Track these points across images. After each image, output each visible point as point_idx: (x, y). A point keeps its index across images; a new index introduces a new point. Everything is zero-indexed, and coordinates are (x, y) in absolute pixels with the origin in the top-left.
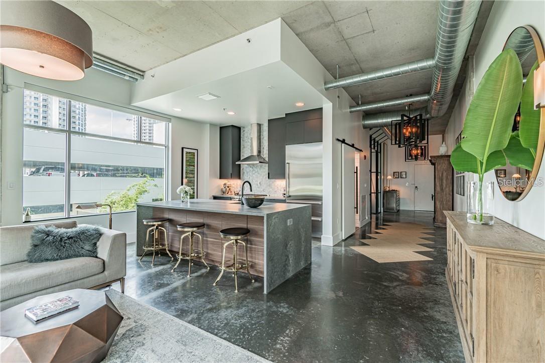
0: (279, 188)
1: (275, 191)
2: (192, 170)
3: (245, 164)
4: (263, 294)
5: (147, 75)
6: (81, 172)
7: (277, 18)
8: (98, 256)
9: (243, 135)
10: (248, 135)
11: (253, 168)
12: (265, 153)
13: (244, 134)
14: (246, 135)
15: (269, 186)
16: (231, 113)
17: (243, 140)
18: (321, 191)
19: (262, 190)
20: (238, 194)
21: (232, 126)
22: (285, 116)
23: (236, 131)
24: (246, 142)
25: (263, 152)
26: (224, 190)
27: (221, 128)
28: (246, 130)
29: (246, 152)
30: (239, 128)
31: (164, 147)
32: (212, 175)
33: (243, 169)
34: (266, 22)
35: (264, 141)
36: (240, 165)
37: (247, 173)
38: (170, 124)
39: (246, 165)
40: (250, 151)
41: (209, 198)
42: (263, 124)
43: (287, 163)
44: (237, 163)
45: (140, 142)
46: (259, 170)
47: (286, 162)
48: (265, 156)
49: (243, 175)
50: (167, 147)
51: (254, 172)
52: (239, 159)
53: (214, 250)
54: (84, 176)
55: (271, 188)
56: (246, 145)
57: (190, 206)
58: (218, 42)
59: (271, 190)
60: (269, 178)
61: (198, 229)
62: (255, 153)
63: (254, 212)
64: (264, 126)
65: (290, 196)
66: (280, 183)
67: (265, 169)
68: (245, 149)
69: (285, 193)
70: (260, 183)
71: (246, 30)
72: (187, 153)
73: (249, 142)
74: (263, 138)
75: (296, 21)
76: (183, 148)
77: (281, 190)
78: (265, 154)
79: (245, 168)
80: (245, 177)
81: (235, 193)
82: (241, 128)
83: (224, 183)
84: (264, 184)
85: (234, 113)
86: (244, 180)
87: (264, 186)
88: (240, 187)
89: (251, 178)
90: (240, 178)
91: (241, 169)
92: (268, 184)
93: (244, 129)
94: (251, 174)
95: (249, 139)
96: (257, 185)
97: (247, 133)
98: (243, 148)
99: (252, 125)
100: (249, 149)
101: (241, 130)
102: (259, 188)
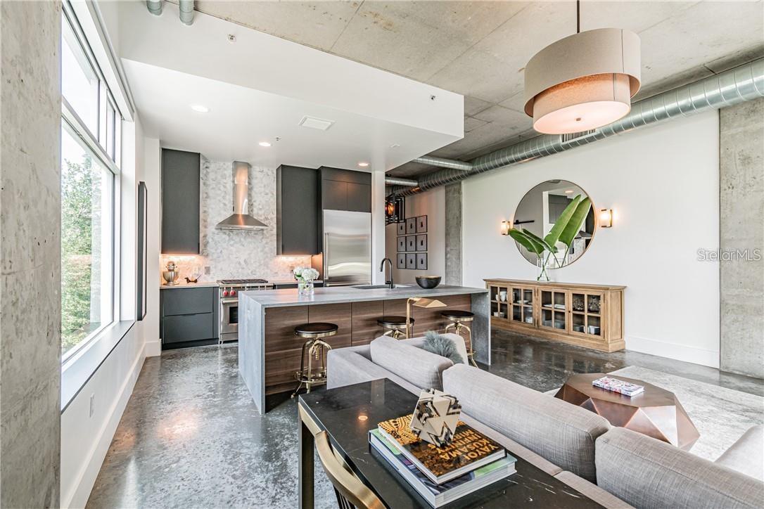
1: (276, 273)
9: (205, 175)
10: (219, 177)
11: (229, 235)
13: (208, 173)
14: (212, 176)
19: (250, 272)
22: (318, 169)
27: (166, 152)
33: (205, 236)
37: (216, 244)
40: (225, 206)
43: (326, 233)
46: (242, 239)
49: (205, 246)
55: (268, 267)
56: (211, 193)
59: (269, 271)
70: (245, 261)
80: (212, 250)
81: (188, 281)
82: (201, 161)
83: (170, 262)
84: (252, 261)
85: (269, 145)
86: (207, 255)
87: (254, 265)
88: (199, 269)
89: (224, 251)
90: (199, 253)
91: (201, 235)
92: (262, 262)
93: (208, 165)
94: (225, 245)
95: (219, 183)
96: (240, 263)
97: (216, 172)
98: (206, 198)
99: (235, 162)
100: (220, 201)
101: (201, 165)
102: (243, 268)
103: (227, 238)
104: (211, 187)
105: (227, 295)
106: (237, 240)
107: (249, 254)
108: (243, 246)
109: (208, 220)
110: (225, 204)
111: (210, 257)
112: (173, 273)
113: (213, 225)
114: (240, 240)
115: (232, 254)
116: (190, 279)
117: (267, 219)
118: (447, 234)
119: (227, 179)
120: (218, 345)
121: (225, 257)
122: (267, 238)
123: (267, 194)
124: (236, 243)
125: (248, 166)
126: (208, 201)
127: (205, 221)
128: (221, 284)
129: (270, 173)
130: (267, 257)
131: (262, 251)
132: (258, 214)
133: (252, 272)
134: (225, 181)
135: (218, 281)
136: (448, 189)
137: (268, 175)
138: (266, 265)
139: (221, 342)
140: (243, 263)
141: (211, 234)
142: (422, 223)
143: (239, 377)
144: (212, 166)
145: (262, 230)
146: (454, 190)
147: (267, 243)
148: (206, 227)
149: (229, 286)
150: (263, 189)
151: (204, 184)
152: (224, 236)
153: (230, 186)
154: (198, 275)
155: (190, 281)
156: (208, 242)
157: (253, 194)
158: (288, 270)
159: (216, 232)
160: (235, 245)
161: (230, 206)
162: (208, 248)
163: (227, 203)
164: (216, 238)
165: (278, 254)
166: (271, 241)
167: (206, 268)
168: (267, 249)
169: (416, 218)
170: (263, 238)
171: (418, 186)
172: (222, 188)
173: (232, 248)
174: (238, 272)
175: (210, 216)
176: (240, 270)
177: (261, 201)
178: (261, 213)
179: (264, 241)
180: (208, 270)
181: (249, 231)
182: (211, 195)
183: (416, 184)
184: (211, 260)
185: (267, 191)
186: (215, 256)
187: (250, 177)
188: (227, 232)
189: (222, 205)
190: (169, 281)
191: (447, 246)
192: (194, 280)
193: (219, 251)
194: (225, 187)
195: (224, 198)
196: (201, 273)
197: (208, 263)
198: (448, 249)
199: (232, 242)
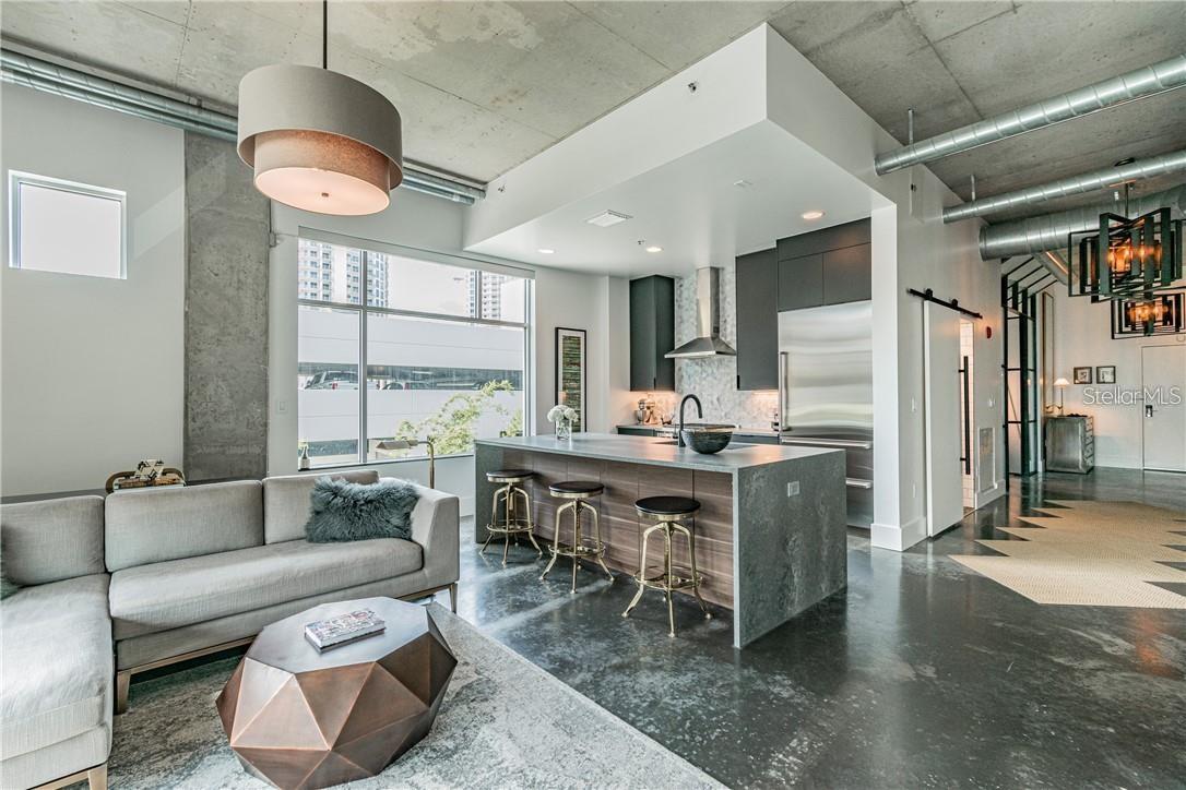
0: (764, 410)
1: (755, 417)
2: (576, 374)
3: (685, 358)
4: (732, 650)
5: (492, 189)
6: (381, 381)
7: (759, 24)
8: (413, 538)
9: (680, 296)
11: (702, 366)
12: (729, 331)
13: (681, 292)
14: (685, 294)
16: (654, 250)
17: (679, 306)
18: (870, 417)
19: (723, 414)
20: (669, 423)
21: (656, 276)
22: (775, 246)
23: (664, 286)
24: (687, 310)
25: (725, 329)
26: (640, 413)
27: (633, 283)
28: (686, 283)
29: (686, 332)
30: (671, 281)
31: (522, 329)
32: (616, 384)
33: (680, 369)
34: (733, 39)
35: (727, 307)
36: (673, 359)
37: (689, 378)
38: (533, 282)
39: (686, 361)
40: (695, 329)
41: (608, 431)
42: (723, 269)
43: (783, 353)
44: (666, 356)
45: (480, 320)
47: (780, 350)
48: (728, 339)
49: (680, 381)
50: (527, 328)
51: (704, 375)
52: (671, 348)
53: (623, 542)
54: (385, 388)
55: (745, 409)
56: (686, 315)
57: (574, 447)
58: (627, 101)
59: (745, 414)
60: (738, 387)
61: (590, 496)
62: (707, 332)
63: (708, 464)
64: (725, 272)
65: (789, 429)
66: (767, 399)
67: (731, 366)
68: (684, 326)
69: (778, 421)
70: (718, 399)
71: (687, 65)
72: (565, 338)
73: (692, 309)
74: (725, 298)
75: (803, 22)
76: (557, 329)
77: (766, 415)
78: (730, 334)
79: (684, 366)
81: (664, 423)
84: (726, 401)
85: (659, 250)
86: (682, 392)
87: (728, 405)
89: (697, 387)
90: (674, 390)
91: (676, 369)
92: (737, 401)
93: (682, 282)
94: (698, 379)
95: (692, 301)
96: (712, 402)
97: (689, 289)
98: (681, 322)
99: (699, 269)
104: (684, 308)
108: (716, 378)
111: (685, 395)
114: (712, 372)
115: (704, 391)
116: (664, 420)
124: (708, 375)
133: (726, 415)
152: (698, 368)
156: (682, 377)
159: (691, 363)
160: (708, 378)
164: (691, 370)
172: (695, 306)
173: (705, 383)
182: (683, 318)
188: (700, 362)
192: (668, 420)
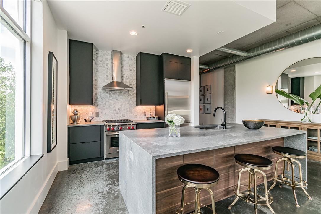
9: (97, 58)
10: (104, 60)
11: (110, 94)
14: (100, 59)
15: (129, 111)
22: (161, 55)
24: (101, 66)
25: (123, 80)
33: (96, 94)
37: (102, 99)
46: (117, 96)
47: (166, 92)
49: (96, 100)
55: (131, 113)
56: (100, 69)
59: (132, 115)
64: (123, 56)
70: (119, 109)
74: (123, 67)
80: (99, 102)
81: (86, 121)
82: (94, 50)
83: (75, 110)
84: (123, 109)
85: (136, 34)
86: (97, 106)
87: (124, 111)
88: (92, 114)
89: (107, 103)
90: (92, 104)
91: (94, 94)
92: (128, 110)
93: (98, 52)
94: (107, 100)
95: (104, 64)
96: (116, 110)
97: (102, 57)
98: (96, 72)
99: (113, 50)
100: (104, 74)
101: (93, 52)
102: (117, 113)
103: (108, 95)
104: (99, 65)
105: (109, 130)
106: (114, 96)
107: (121, 105)
108: (118, 100)
109: (98, 85)
110: (107, 76)
111: (99, 107)
112: (76, 116)
113: (101, 87)
114: (116, 97)
115: (111, 105)
116: (87, 120)
117: (131, 84)
118: (225, 95)
119: (109, 61)
120: (104, 161)
121: (107, 107)
122: (131, 95)
123: (131, 70)
124: (113, 98)
125: (121, 53)
126: (98, 74)
127: (96, 85)
128: (105, 123)
129: (133, 58)
130: (131, 107)
131: (128, 103)
132: (126, 81)
133: (123, 115)
134: (107, 62)
135: (103, 121)
136: (226, 70)
137: (132, 59)
138: (130, 111)
139: (105, 159)
140: (117, 110)
141: (99, 93)
142: (208, 89)
143: (120, 198)
144: (100, 53)
145: (129, 91)
146: (230, 70)
147: (131, 99)
148: (96, 89)
149: (110, 124)
150: (129, 67)
151: (95, 63)
152: (107, 94)
153: (110, 65)
154: (92, 117)
155: (87, 121)
156: (98, 98)
157: (123, 70)
158: (143, 114)
159: (102, 92)
160: (113, 100)
161: (110, 77)
162: (98, 102)
163: (108, 75)
164: (102, 95)
165: (137, 105)
166: (133, 97)
167: (96, 113)
168: (131, 102)
169: (204, 87)
170: (129, 96)
171: (209, 68)
172: (106, 66)
173: (111, 101)
174: (115, 115)
175: (99, 83)
176: (116, 114)
177: (127, 74)
178: (128, 81)
179: (129, 97)
180: (97, 114)
181: (121, 91)
182: (99, 70)
183: (208, 67)
184: (99, 108)
185: (131, 68)
186: (102, 106)
187: (121, 61)
188: (109, 92)
189: (106, 76)
190: (74, 121)
191: (225, 101)
192: (89, 120)
193: (104, 103)
194: (107, 65)
195: (107, 72)
196: (93, 116)
197: (98, 110)
198: (226, 102)
199: (111, 98)
